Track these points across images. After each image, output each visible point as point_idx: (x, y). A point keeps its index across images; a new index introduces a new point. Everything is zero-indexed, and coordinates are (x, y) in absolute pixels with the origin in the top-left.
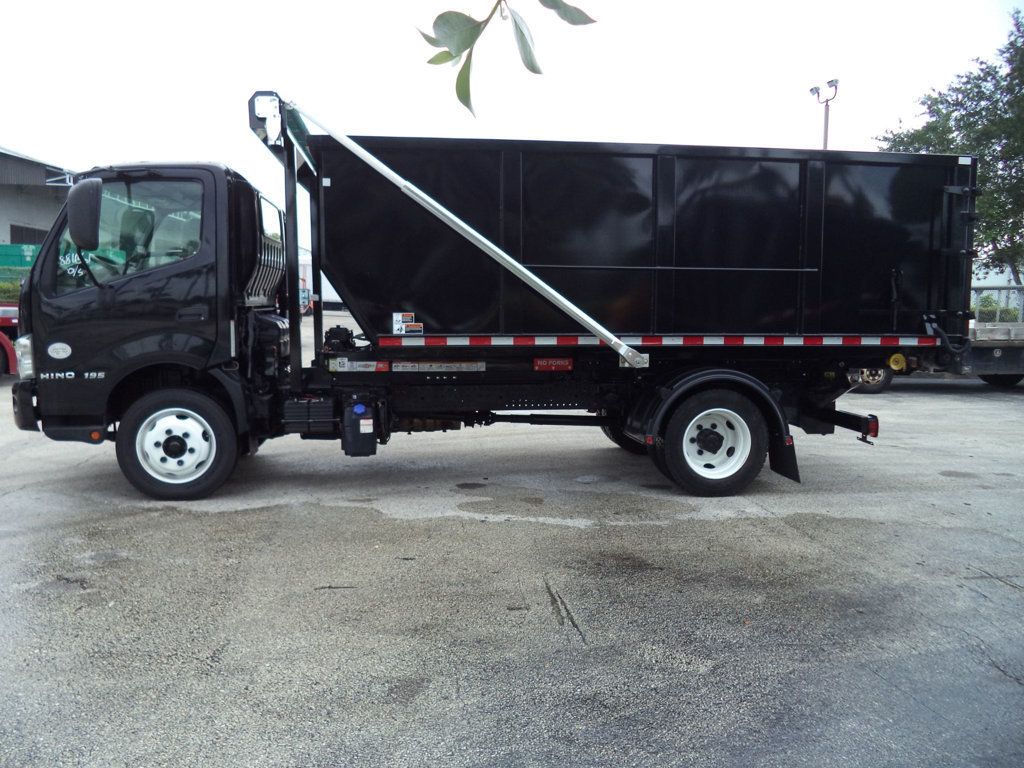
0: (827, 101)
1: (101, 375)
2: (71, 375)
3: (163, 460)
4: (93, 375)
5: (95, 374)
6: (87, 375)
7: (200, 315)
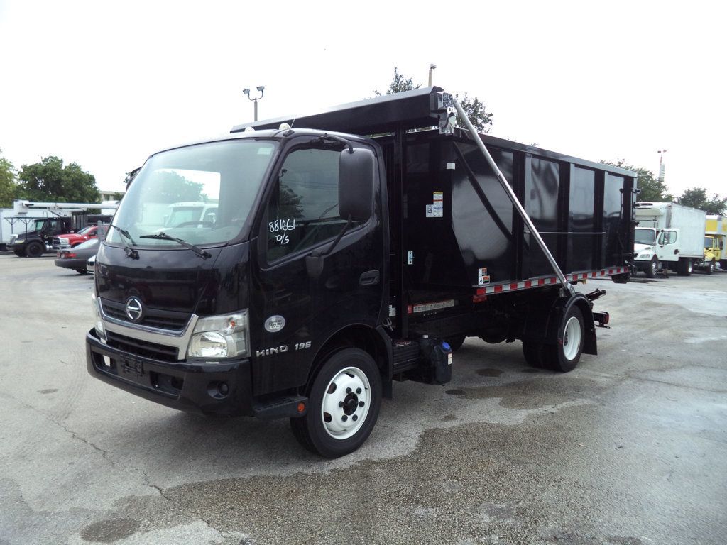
0: (256, 99)
1: (308, 344)
2: (283, 348)
3: (344, 419)
4: (302, 345)
5: (303, 344)
6: (297, 345)
7: (374, 278)
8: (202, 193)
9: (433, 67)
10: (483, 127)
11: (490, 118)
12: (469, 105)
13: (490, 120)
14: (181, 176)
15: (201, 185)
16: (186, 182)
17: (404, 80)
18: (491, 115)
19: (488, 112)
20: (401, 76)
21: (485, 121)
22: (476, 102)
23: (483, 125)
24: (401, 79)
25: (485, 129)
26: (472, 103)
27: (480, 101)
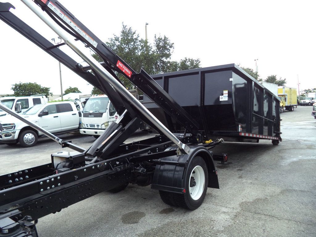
8: (50, 92)
9: (147, 24)
10: (170, 50)
11: (173, 45)
12: (161, 39)
13: (172, 46)
14: (39, 85)
15: (49, 88)
16: (42, 88)
17: (128, 28)
18: (173, 44)
19: (171, 42)
20: (126, 26)
21: (171, 47)
22: (165, 37)
23: (170, 49)
24: (126, 28)
25: (170, 51)
26: (163, 38)
27: (167, 37)
